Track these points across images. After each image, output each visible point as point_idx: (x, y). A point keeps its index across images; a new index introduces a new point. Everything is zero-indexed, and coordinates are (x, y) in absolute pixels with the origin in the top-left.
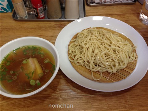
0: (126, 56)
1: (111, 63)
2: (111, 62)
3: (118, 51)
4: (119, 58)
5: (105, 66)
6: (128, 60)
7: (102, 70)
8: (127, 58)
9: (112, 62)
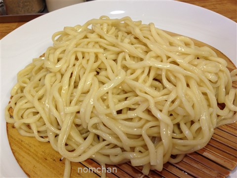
0: (208, 100)
1: (141, 127)
2: (142, 122)
3: (172, 78)
4: (176, 103)
5: (118, 138)
6: (214, 115)
7: (108, 156)
8: (209, 106)
9: (148, 121)
